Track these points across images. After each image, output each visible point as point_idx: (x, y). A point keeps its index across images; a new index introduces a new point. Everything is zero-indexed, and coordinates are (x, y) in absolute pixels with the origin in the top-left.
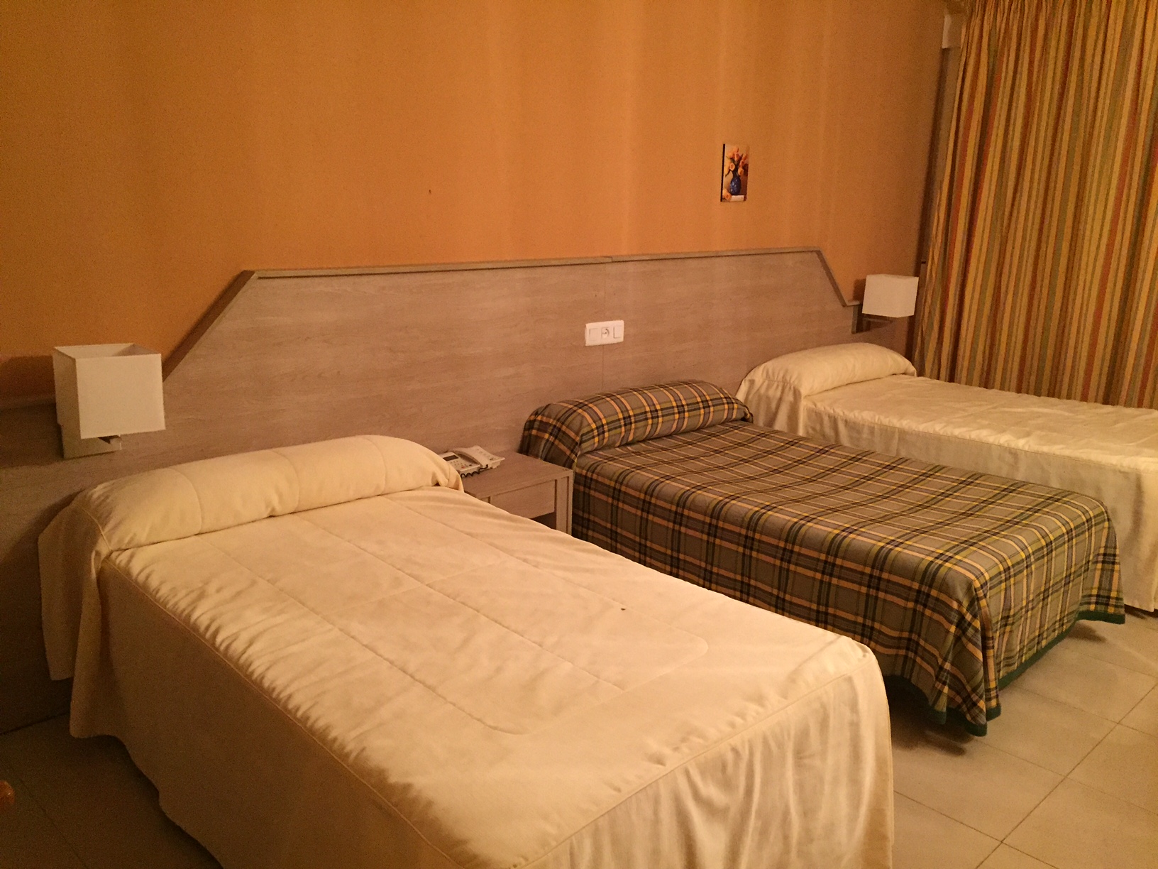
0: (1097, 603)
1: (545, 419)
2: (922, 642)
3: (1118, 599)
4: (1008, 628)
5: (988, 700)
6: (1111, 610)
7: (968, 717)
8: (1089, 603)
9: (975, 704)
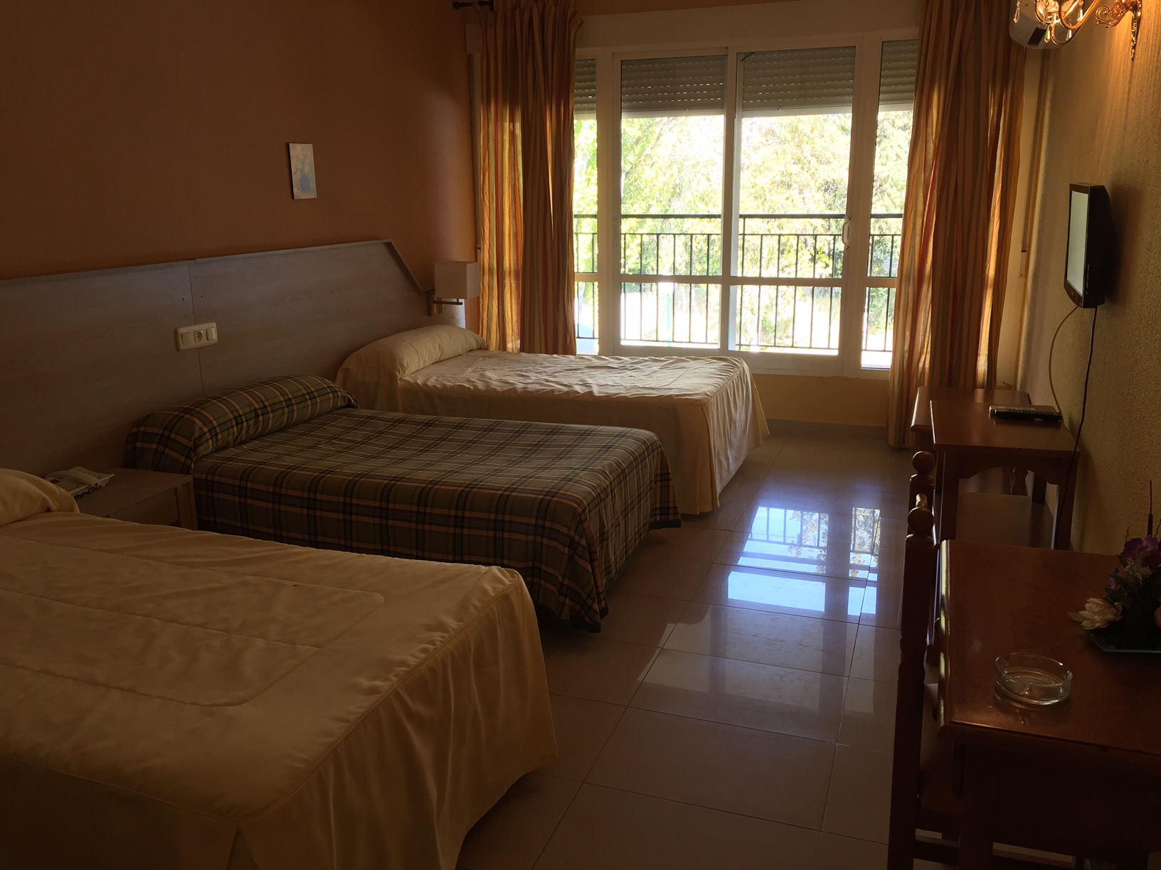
0: (661, 514)
1: (149, 430)
2: (543, 567)
3: (675, 508)
4: (605, 542)
5: (599, 602)
6: (671, 517)
7: (587, 620)
8: (656, 515)
9: (590, 608)
